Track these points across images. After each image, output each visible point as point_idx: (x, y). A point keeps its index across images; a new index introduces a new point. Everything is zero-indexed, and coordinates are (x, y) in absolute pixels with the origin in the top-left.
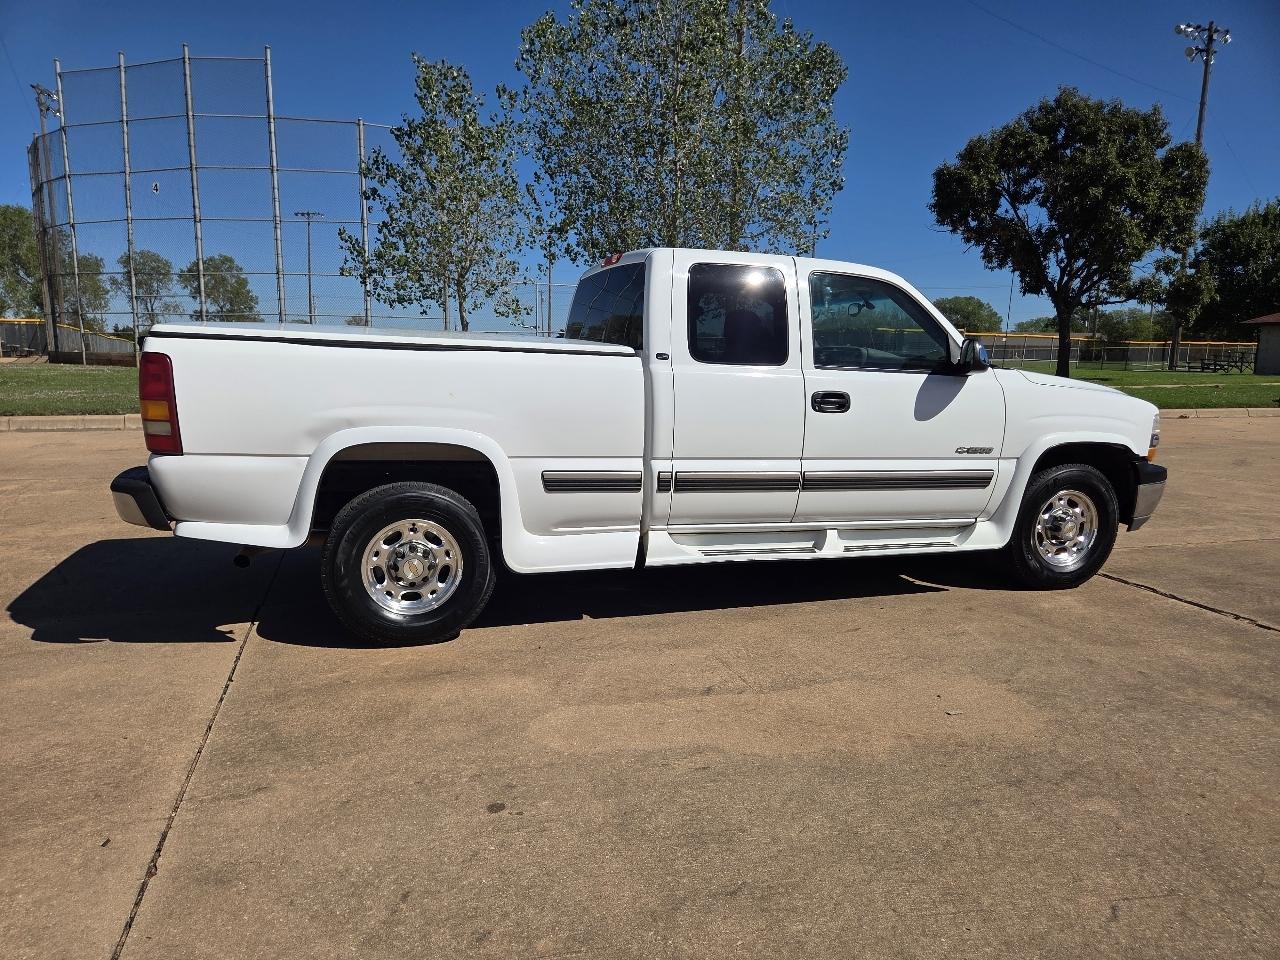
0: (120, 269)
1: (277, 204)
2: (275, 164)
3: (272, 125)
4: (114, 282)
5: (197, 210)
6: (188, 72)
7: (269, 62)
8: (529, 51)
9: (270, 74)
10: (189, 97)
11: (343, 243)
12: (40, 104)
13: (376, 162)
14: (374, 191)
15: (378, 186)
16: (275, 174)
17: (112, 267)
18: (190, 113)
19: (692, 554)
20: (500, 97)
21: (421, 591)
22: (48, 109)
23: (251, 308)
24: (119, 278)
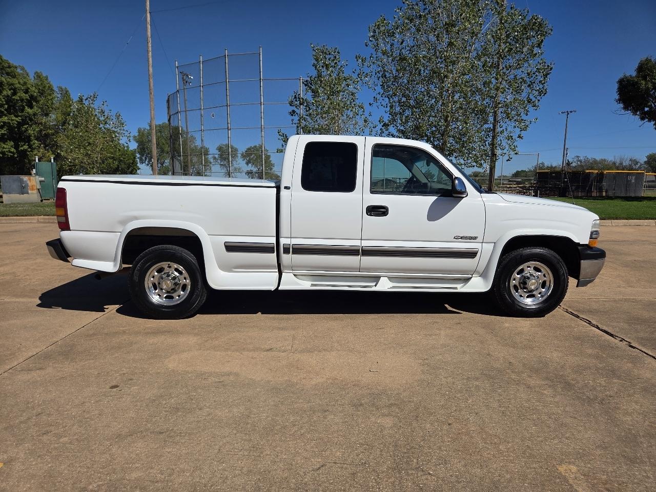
0: (217, 152)
1: (263, 120)
2: (262, 101)
3: (262, 83)
4: (215, 158)
5: (229, 125)
6: (227, 62)
7: (261, 54)
8: (373, 36)
9: (261, 59)
10: (227, 73)
11: (281, 138)
12: (183, 80)
13: (295, 97)
14: (294, 111)
15: (296, 110)
16: (262, 106)
17: (213, 151)
18: (227, 80)
19: (306, 285)
20: (357, 61)
21: (173, 295)
22: (187, 82)
23: (271, 169)
24: (217, 156)
